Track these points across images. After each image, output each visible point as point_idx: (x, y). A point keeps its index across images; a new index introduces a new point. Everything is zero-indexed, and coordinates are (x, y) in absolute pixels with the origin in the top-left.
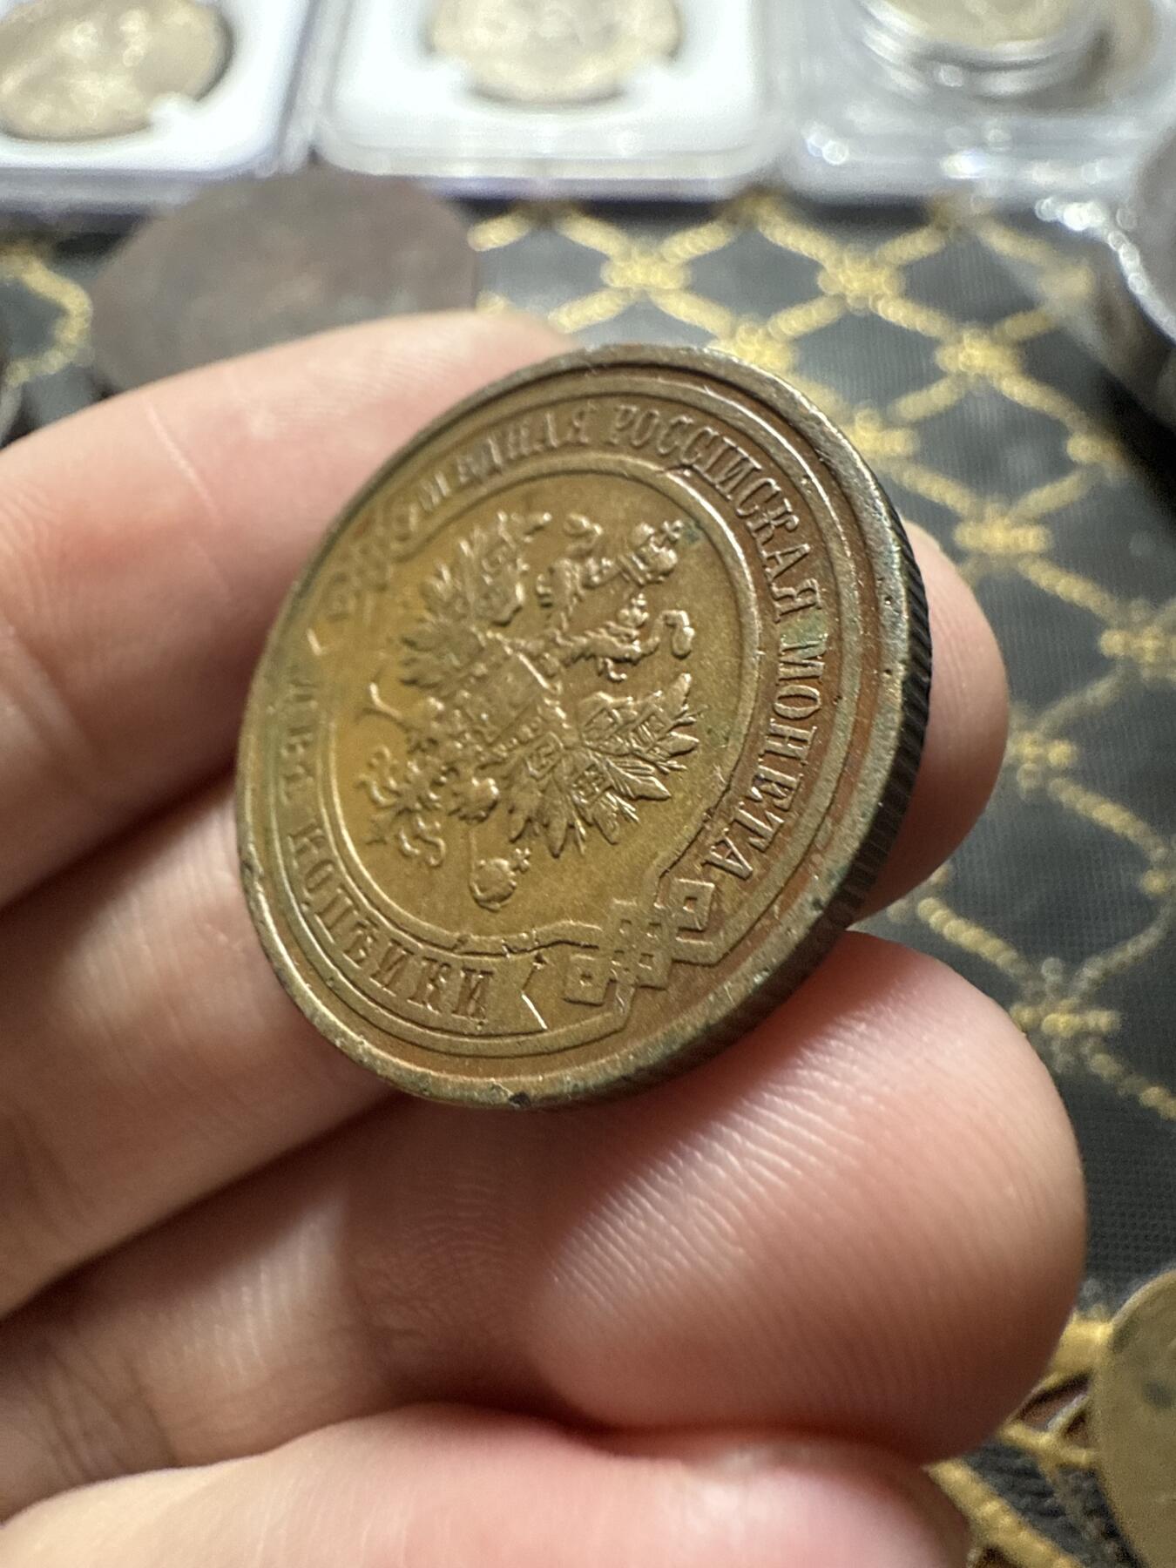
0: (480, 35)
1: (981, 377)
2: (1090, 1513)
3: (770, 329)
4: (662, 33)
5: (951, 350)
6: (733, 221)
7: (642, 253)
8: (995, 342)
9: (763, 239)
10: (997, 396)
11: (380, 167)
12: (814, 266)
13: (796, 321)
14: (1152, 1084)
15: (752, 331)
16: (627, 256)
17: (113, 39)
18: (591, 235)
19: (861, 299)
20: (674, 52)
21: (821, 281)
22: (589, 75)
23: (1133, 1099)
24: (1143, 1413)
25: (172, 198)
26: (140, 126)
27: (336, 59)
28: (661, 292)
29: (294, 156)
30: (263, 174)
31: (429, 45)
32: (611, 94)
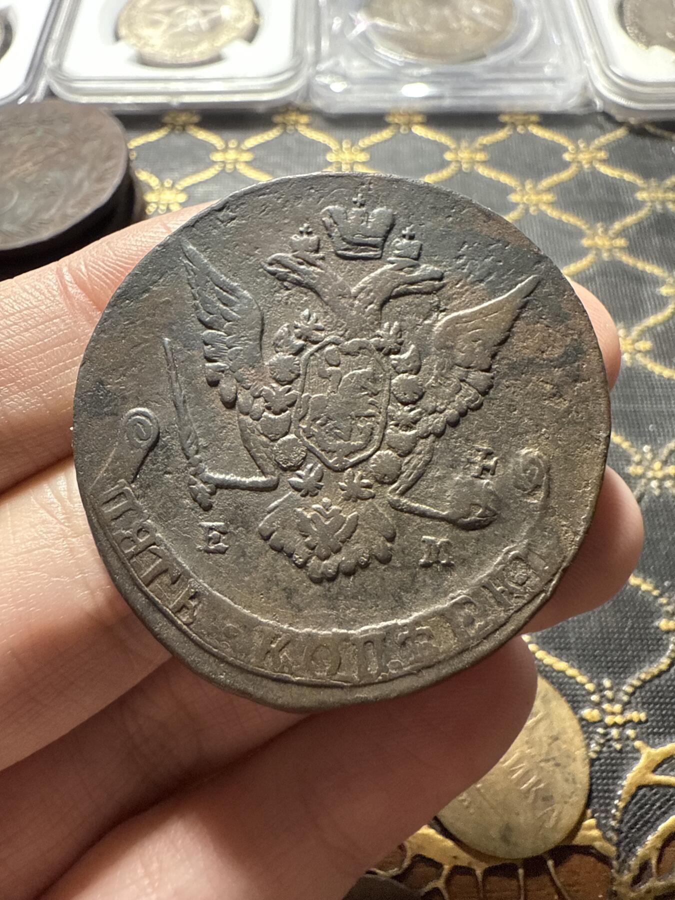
12: (325, 148)
20: (251, 35)
21: (329, 157)
22: (203, 49)
31: (117, 37)
32: (217, 59)
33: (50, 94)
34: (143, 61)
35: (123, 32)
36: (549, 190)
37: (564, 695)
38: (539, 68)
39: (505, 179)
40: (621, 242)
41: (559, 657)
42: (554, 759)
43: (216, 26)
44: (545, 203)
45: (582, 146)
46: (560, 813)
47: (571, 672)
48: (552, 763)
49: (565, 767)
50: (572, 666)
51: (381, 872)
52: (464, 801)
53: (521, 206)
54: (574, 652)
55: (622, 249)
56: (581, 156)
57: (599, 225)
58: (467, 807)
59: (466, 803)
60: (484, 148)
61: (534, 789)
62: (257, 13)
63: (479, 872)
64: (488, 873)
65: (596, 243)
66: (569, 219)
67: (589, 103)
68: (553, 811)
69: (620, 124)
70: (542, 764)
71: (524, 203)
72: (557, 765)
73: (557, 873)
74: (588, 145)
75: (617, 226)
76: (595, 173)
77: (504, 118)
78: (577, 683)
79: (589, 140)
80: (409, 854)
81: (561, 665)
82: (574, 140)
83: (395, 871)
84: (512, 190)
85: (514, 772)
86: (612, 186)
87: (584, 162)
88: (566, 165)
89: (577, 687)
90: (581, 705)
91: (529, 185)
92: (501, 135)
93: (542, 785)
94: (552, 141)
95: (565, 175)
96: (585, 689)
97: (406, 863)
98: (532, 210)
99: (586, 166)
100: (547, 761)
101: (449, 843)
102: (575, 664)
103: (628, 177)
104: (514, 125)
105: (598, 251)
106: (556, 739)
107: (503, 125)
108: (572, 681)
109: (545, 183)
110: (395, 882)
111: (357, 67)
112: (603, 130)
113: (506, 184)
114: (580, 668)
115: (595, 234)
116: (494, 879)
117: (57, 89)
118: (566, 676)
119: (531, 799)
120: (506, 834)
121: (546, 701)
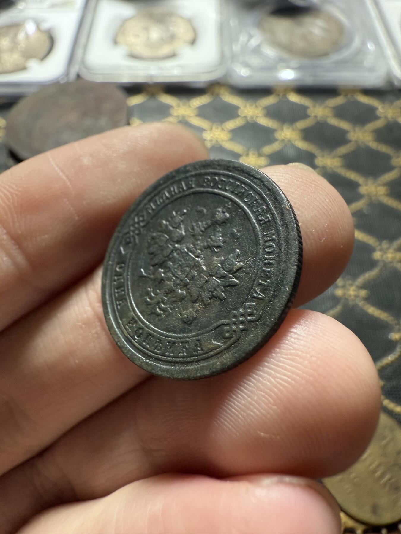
0: (131, 39)
1: (289, 141)
3: (223, 127)
4: (189, 36)
5: (280, 132)
6: (212, 94)
7: (184, 105)
8: (293, 130)
9: (221, 100)
10: (294, 146)
11: (99, 79)
12: (237, 108)
13: (231, 124)
15: (217, 128)
16: (178, 106)
17: (15, 42)
18: (167, 99)
19: (252, 117)
20: (193, 42)
21: (239, 113)
22: (166, 50)
25: (32, 90)
26: (23, 68)
27: (86, 47)
28: (190, 117)
29: (72, 76)
30: (62, 82)
31: (115, 42)
32: (173, 56)
33: (78, 76)
34: (133, 56)
35: (120, 39)
36: (370, 131)
39: (344, 125)
41: (397, 403)
43: (172, 38)
45: (387, 106)
53: (354, 142)
56: (386, 112)
61: (389, 482)
62: (195, 30)
66: (382, 148)
70: (392, 468)
71: (355, 139)
74: (390, 106)
76: (396, 124)
79: (391, 103)
82: (382, 103)
84: (348, 132)
85: (376, 472)
87: (389, 116)
88: (378, 118)
91: (357, 129)
92: (339, 101)
93: (393, 480)
94: (369, 104)
95: (378, 123)
98: (361, 143)
99: (390, 119)
100: (395, 466)
104: (346, 95)
105: (400, 168)
107: (339, 95)
111: (255, 61)
113: (344, 129)
115: (398, 157)
117: (83, 74)
119: (387, 489)
120: (375, 509)
121: (392, 430)
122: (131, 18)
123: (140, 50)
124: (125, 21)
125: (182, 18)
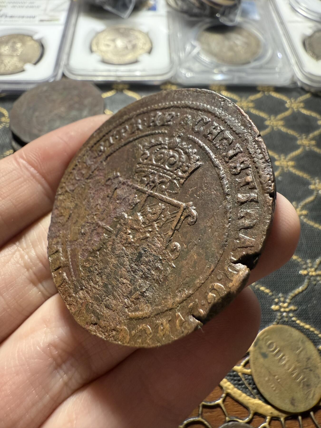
0: (103, 48)
2: (250, 384)
4: (147, 47)
11: (79, 78)
14: (263, 286)
17: (14, 49)
18: (131, 94)
20: (150, 52)
22: (130, 57)
23: (258, 289)
24: (261, 360)
25: (30, 87)
26: (22, 71)
29: (59, 76)
31: (91, 51)
32: (136, 62)
33: (64, 75)
34: (104, 62)
35: (94, 48)
36: (282, 119)
37: (310, 339)
38: (274, 68)
39: (263, 115)
40: (313, 142)
41: (306, 323)
42: (309, 368)
43: (134, 47)
44: (280, 126)
45: (293, 101)
46: (315, 391)
47: (312, 329)
48: (308, 370)
49: (314, 371)
50: (312, 327)
51: (240, 421)
52: (273, 387)
53: (270, 127)
54: (312, 320)
55: (314, 145)
56: (293, 105)
57: (304, 135)
58: (275, 390)
59: (274, 389)
60: (252, 101)
61: (302, 381)
62: (151, 43)
63: (282, 419)
64: (286, 419)
65: (302, 143)
66: (291, 132)
67: (295, 83)
68: (311, 391)
69: (307, 92)
70: (305, 370)
71: (271, 125)
72: (311, 370)
73: (316, 418)
74: (295, 100)
75: (311, 135)
76: (299, 113)
77: (259, 89)
78: (315, 334)
79: (296, 98)
80: (252, 412)
81: (307, 326)
82: (290, 98)
83: (247, 420)
84: (266, 120)
85: (293, 374)
86: (307, 118)
87: (294, 108)
88: (287, 109)
89: (315, 336)
90: (317, 344)
91: (272, 118)
92: (259, 96)
93: (305, 380)
94: (280, 99)
95: (287, 113)
96: (318, 337)
97: (251, 416)
98: (275, 128)
99: (295, 110)
100: (306, 368)
101: (269, 407)
102: (313, 326)
103: (314, 114)
104: (264, 92)
105: (304, 146)
106: (309, 359)
107: (259, 92)
108: (312, 333)
109: (280, 116)
110: (248, 425)
111: (196, 66)
112: (301, 95)
113: (263, 118)
114: (315, 327)
115: (302, 139)
116: (288, 422)
117: (67, 74)
118: (310, 331)
119: (301, 386)
120: (293, 402)
121: (303, 342)
122: (102, 32)
123: (110, 57)
124: (98, 34)
125: (140, 32)
